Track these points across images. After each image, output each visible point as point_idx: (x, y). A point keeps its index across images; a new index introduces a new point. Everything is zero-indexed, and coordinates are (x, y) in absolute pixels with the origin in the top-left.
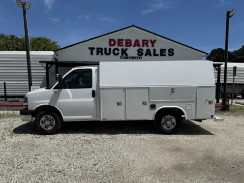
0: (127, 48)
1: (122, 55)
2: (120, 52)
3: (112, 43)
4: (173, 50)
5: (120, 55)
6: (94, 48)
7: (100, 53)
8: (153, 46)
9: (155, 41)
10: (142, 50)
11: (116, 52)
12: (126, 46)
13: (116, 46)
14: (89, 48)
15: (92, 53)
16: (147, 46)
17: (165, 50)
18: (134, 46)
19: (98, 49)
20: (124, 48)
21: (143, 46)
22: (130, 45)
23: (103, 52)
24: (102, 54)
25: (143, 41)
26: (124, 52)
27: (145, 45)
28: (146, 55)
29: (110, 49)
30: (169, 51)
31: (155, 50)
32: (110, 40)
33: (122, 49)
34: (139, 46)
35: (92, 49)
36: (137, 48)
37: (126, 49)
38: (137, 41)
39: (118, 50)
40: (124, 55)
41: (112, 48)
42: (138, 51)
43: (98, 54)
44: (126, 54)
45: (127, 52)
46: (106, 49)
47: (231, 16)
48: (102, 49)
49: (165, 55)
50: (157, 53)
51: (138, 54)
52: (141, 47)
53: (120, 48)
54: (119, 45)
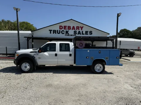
1: (66, 34)
2: (65, 32)
3: (61, 28)
4: (92, 32)
5: (65, 34)
6: (52, 30)
7: (55, 33)
8: (82, 30)
9: (83, 27)
10: (76, 31)
11: (63, 32)
12: (68, 29)
13: (63, 29)
14: (49, 30)
15: (51, 33)
16: (79, 30)
17: (88, 32)
18: (72, 29)
19: (54, 31)
20: (67, 30)
21: (77, 29)
22: (70, 29)
23: (57, 32)
24: (56, 33)
25: (77, 27)
26: (67, 32)
27: (78, 29)
28: (78, 34)
29: (60, 31)
30: (90, 32)
31: (82, 32)
32: (60, 26)
33: (66, 31)
34: (75, 29)
35: (51, 31)
36: (74, 30)
37: (68, 31)
38: (74, 27)
39: (64, 31)
40: (67, 34)
41: (61, 30)
42: (74, 32)
43: (54, 33)
44: (68, 34)
45: (68, 32)
46: (58, 31)
47: (119, 16)
48: (56, 31)
49: (88, 34)
50: (83, 33)
51: (74, 34)
53: (65, 30)
54: (64, 29)
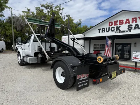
0: (120, 26)
1: (117, 30)
2: (115, 29)
3: (111, 24)
5: (115, 30)
6: (101, 29)
7: (103, 32)
10: (132, 25)
11: (113, 29)
12: (120, 24)
13: (113, 26)
14: (98, 29)
15: (99, 32)
16: (136, 22)
18: (126, 23)
19: (102, 29)
20: (118, 26)
21: (132, 22)
22: (123, 23)
23: (105, 30)
24: (104, 32)
25: (133, 19)
26: (118, 28)
27: (134, 22)
28: (135, 29)
29: (109, 28)
32: (110, 23)
33: (117, 27)
34: (129, 23)
35: (99, 30)
38: (128, 20)
41: (111, 27)
42: (129, 26)
43: (102, 32)
44: (119, 30)
45: (120, 28)
46: (107, 28)
51: (128, 29)
52: (131, 24)
53: (115, 27)
